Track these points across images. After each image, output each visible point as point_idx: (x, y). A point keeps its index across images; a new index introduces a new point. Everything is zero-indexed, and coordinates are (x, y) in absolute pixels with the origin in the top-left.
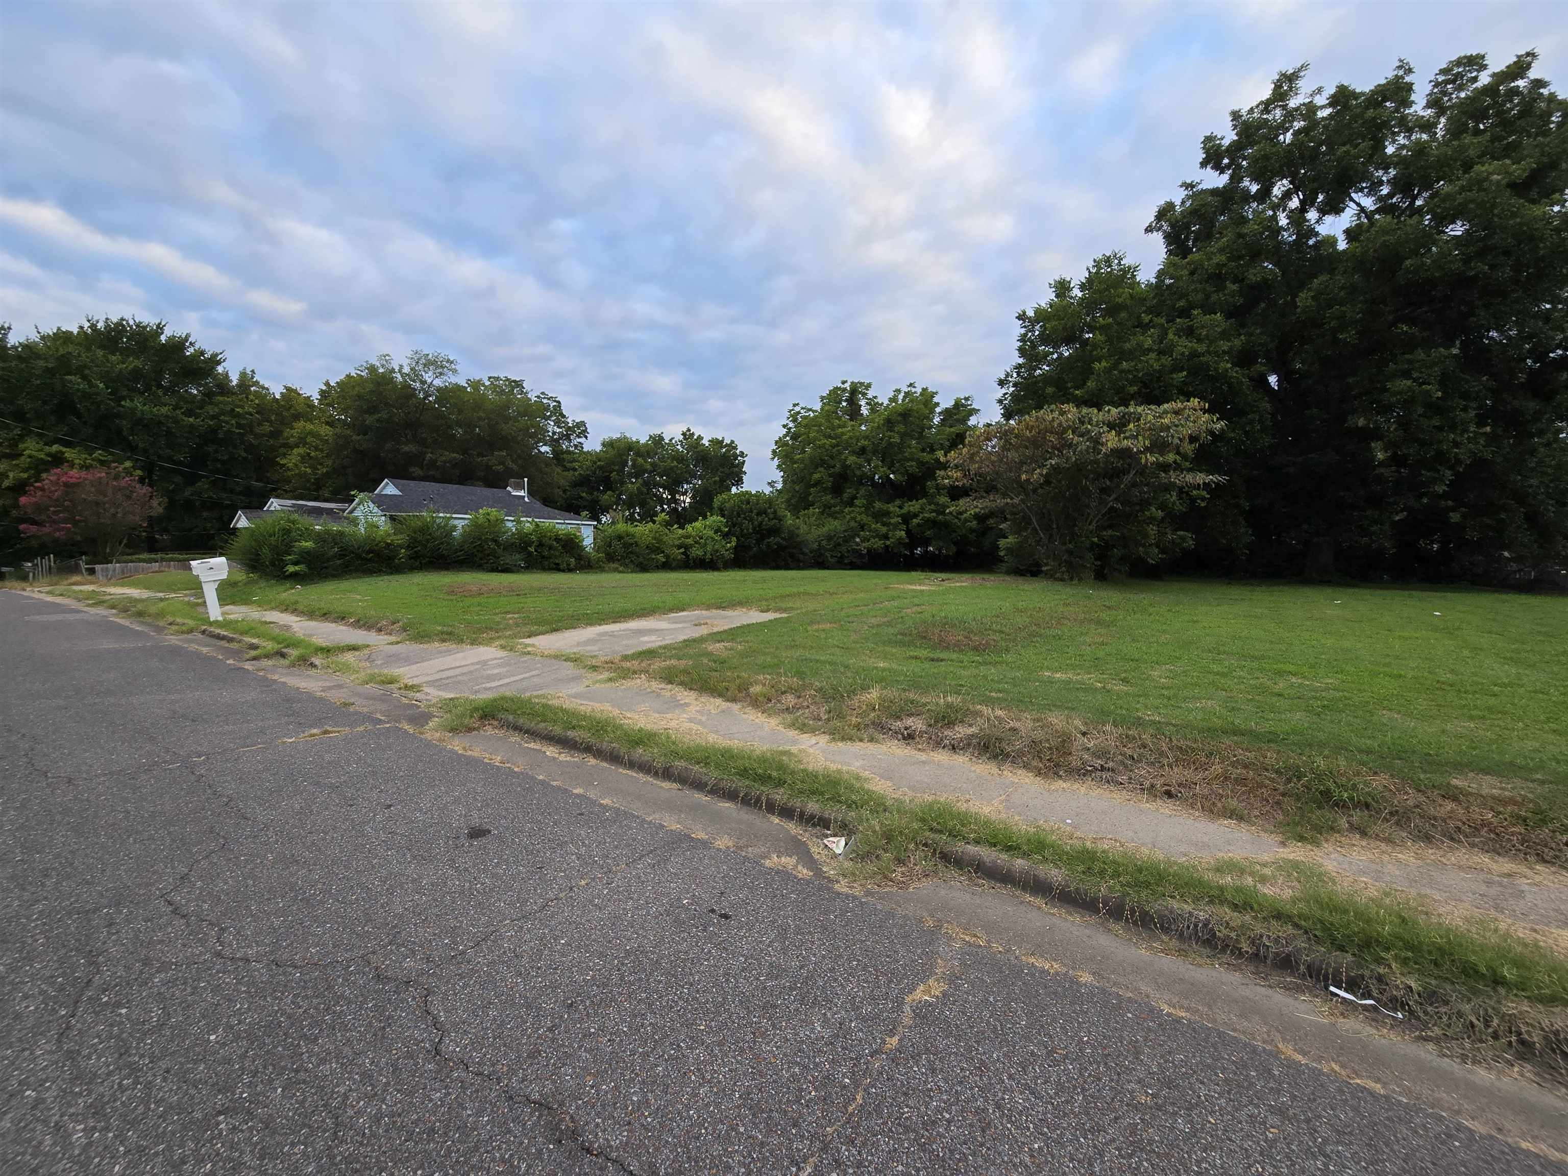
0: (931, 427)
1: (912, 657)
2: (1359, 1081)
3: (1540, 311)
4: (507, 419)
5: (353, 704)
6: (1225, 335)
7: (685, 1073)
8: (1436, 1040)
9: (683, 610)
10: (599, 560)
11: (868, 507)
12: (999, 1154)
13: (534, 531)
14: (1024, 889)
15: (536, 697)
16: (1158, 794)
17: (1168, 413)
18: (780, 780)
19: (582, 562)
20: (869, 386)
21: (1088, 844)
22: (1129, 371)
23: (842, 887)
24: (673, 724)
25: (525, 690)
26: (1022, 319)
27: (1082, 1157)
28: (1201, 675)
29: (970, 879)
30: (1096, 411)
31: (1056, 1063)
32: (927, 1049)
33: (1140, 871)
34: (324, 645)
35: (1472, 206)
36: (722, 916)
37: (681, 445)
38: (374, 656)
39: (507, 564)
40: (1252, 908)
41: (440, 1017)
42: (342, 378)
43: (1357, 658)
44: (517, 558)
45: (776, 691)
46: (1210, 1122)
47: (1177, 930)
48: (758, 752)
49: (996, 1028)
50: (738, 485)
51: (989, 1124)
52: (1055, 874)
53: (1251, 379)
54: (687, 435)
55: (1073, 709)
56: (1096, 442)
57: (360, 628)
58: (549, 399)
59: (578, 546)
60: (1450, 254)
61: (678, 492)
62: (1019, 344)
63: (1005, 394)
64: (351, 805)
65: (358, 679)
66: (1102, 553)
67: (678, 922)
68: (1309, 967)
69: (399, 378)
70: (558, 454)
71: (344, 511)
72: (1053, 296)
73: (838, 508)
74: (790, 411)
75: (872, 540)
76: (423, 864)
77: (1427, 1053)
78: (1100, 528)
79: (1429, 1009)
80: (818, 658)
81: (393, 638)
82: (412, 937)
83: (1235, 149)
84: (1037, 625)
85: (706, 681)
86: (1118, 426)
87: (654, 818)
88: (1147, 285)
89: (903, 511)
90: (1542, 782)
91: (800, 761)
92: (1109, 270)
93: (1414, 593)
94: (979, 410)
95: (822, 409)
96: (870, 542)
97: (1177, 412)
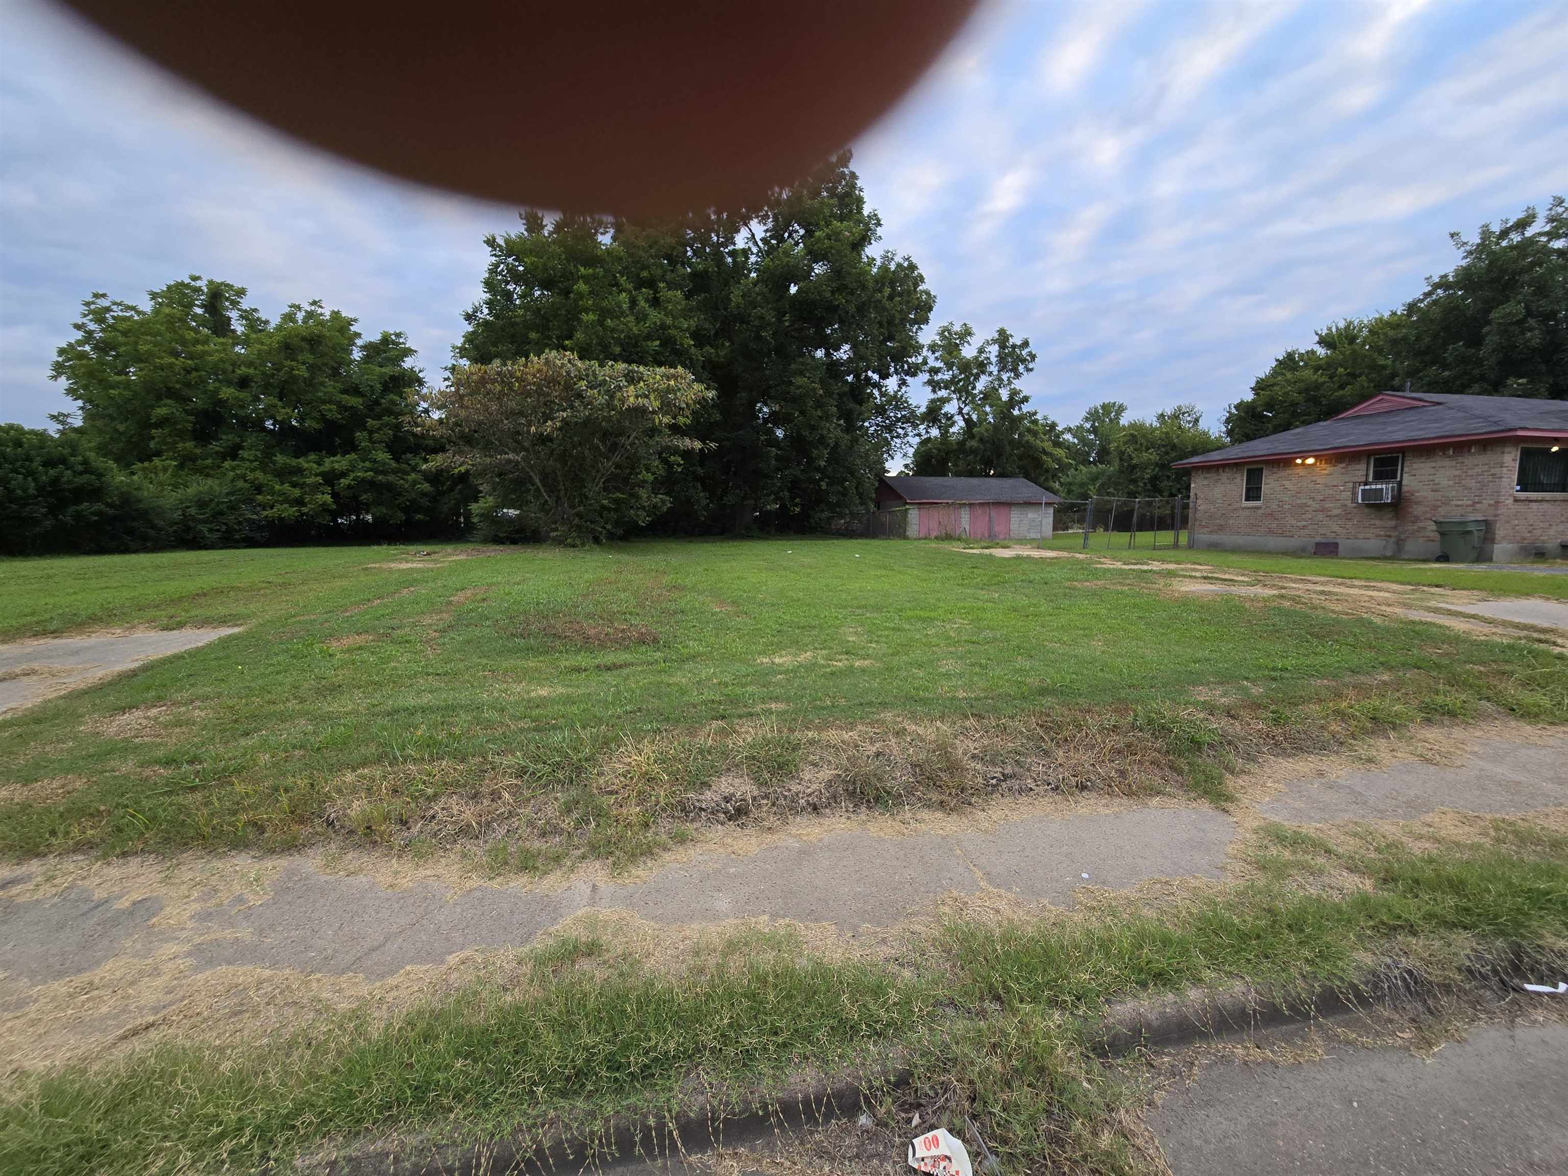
0: (350, 363)
11: (263, 462)
20: (241, 292)
30: (598, 365)
62: (486, 276)
73: (209, 461)
75: (278, 506)
89: (322, 469)
94: (416, 351)
95: (156, 312)
96: (275, 510)
97: (672, 378)
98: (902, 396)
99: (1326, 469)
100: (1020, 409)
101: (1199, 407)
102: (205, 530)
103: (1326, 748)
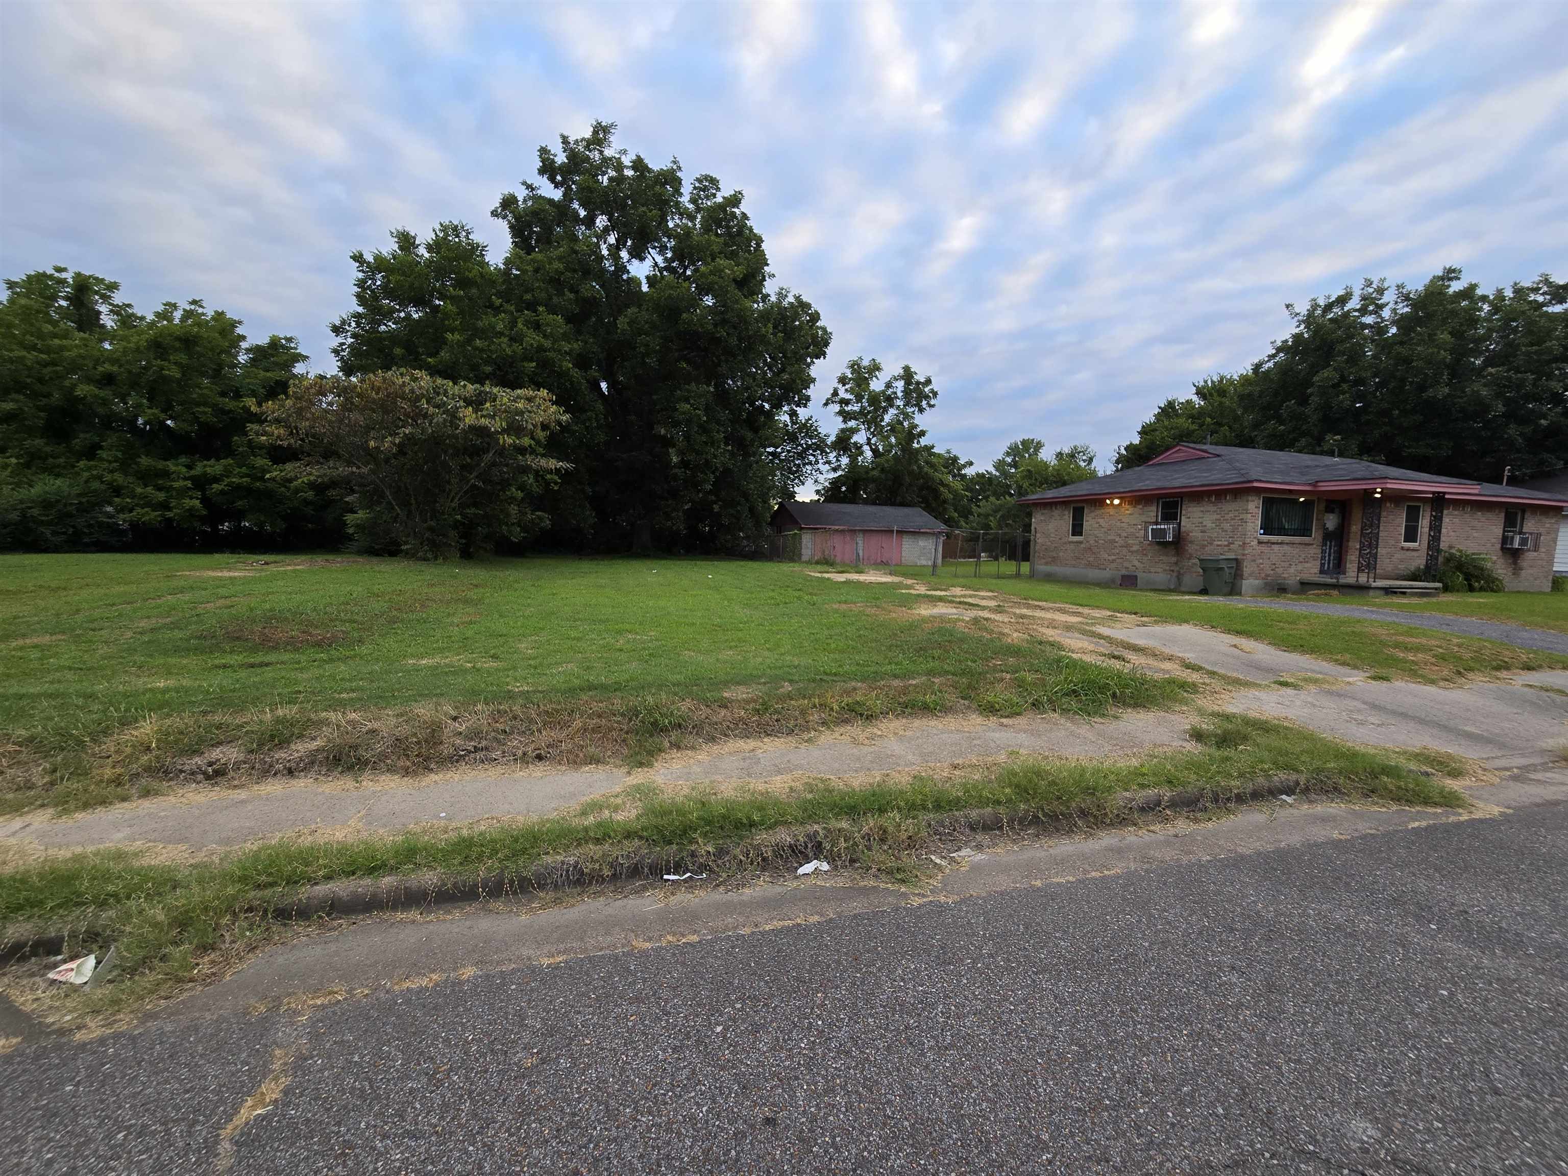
0: (236, 366)
1: (217, 667)
2: (684, 940)
3: (750, 373)
6: (565, 337)
8: (724, 883)
11: (125, 464)
14: (394, 908)
16: (530, 760)
17: (521, 398)
20: (113, 287)
21: (465, 833)
22: (483, 350)
23: (90, 1032)
26: (358, 261)
28: (561, 642)
29: (321, 926)
30: (451, 383)
31: (440, 1084)
33: (516, 840)
35: (716, 286)
40: (609, 837)
43: (668, 614)
46: (585, 1046)
47: (552, 883)
49: (362, 1091)
52: (429, 878)
53: (588, 381)
55: (442, 695)
56: (453, 415)
60: (707, 318)
62: (357, 290)
63: (342, 344)
66: (467, 530)
68: (650, 868)
72: (396, 247)
73: (61, 460)
75: (139, 510)
77: (718, 896)
78: (462, 506)
79: (719, 862)
80: (23, 691)
83: (566, 171)
84: (399, 610)
86: (476, 403)
88: (495, 269)
89: (193, 472)
90: (765, 683)
92: (457, 240)
93: (698, 563)
94: (307, 357)
95: (11, 301)
96: (134, 513)
97: (530, 400)
98: (811, 426)
99: (1128, 509)
100: (918, 442)
101: (1093, 448)
102: (48, 533)
103: (791, 732)
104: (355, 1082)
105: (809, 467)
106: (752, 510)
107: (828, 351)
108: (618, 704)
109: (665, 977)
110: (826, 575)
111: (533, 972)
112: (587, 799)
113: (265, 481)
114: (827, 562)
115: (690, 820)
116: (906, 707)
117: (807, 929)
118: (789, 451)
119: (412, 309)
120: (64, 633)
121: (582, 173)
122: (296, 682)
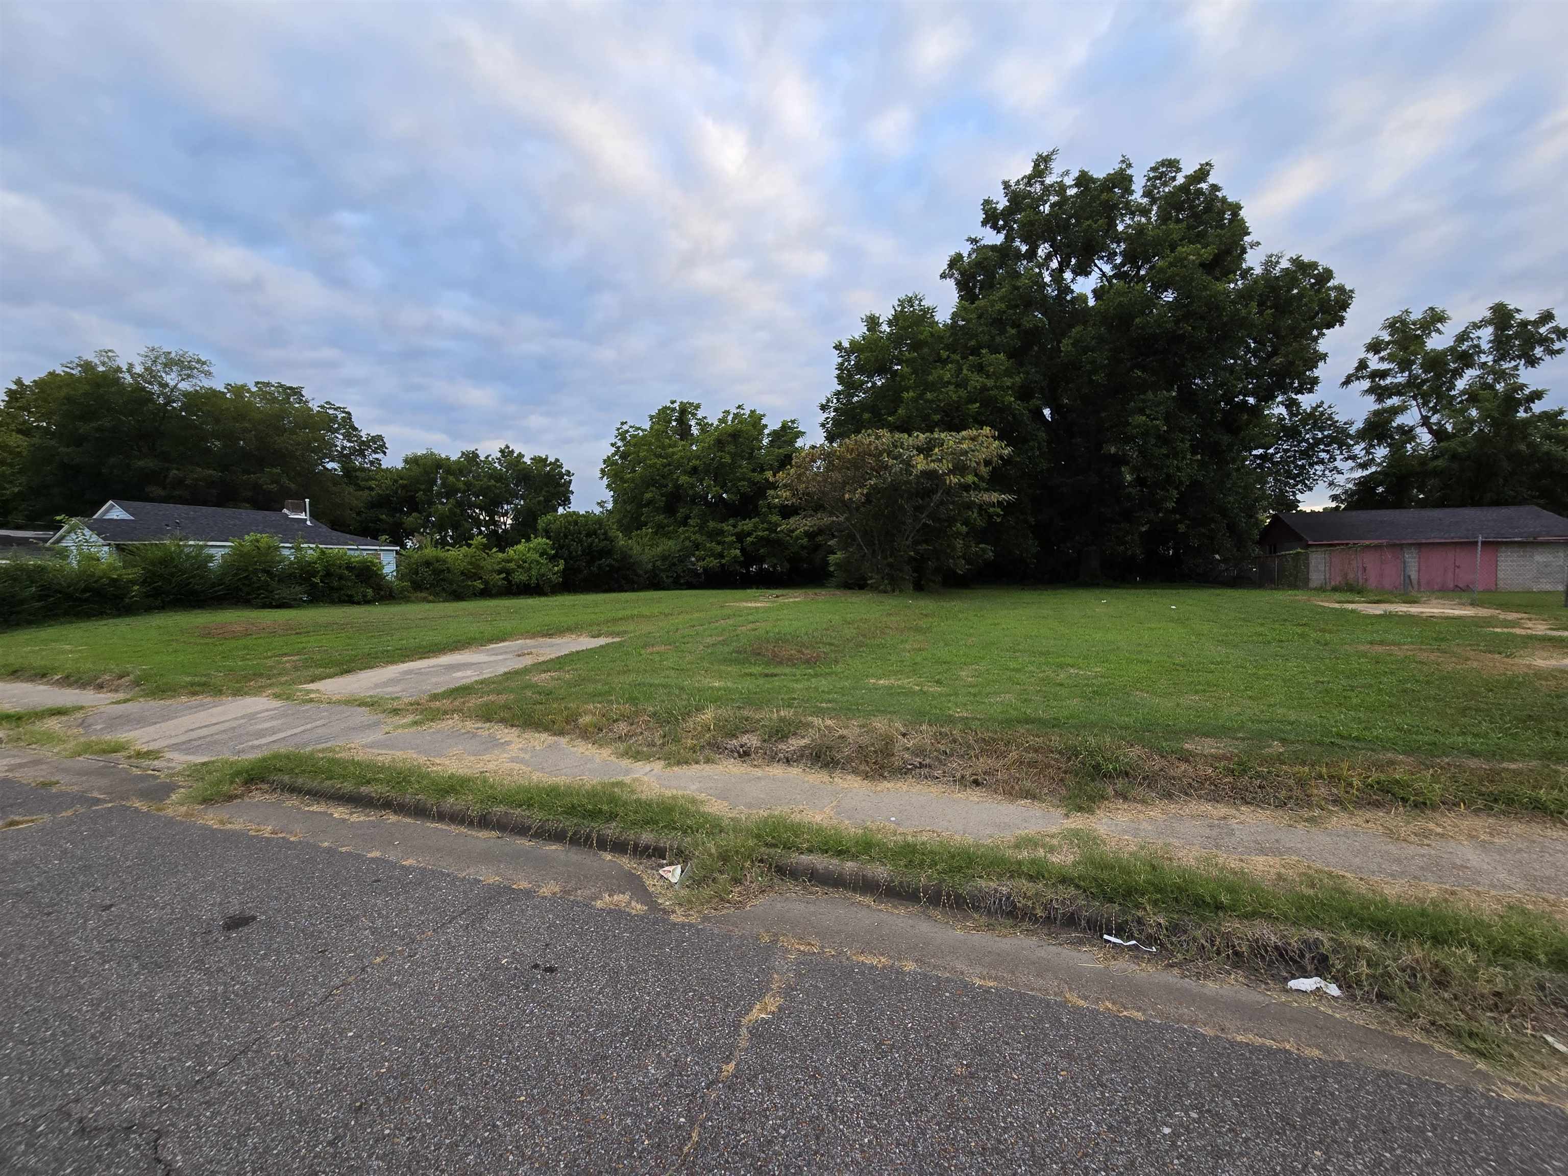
0: (761, 448)
1: (746, 674)
2: (1125, 1013)
3: (1227, 365)
4: (281, 431)
5: (57, 783)
6: (1007, 372)
7: (501, 1155)
8: (1179, 965)
9: (503, 640)
10: (403, 589)
11: (702, 527)
12: (833, 1158)
13: (319, 558)
14: (854, 890)
15: (319, 751)
16: (968, 784)
17: (965, 439)
18: (612, 813)
19: (382, 593)
20: (698, 407)
21: (910, 839)
22: (933, 401)
23: (678, 917)
24: (491, 766)
25: (306, 745)
27: (906, 1140)
28: (1001, 672)
29: (804, 888)
30: (906, 436)
31: (884, 1054)
32: (764, 1068)
33: (953, 857)
34: (12, 711)
35: (1177, 278)
36: (547, 970)
37: (499, 463)
38: (90, 720)
39: (284, 598)
40: (1043, 877)
41: (177, 1162)
42: (42, 376)
43: (1118, 648)
44: (299, 591)
45: (608, 720)
46: (1013, 1079)
47: (985, 907)
48: (588, 787)
49: (829, 1033)
50: (565, 505)
51: (823, 1129)
52: (881, 871)
53: (1030, 411)
54: (506, 453)
55: (895, 713)
56: (908, 464)
57: (70, 685)
58: (335, 409)
59: (377, 575)
60: (1166, 316)
61: (497, 513)
62: (838, 372)
63: (828, 418)
64: (49, 914)
65: (65, 750)
66: (919, 565)
67: (496, 986)
68: (1088, 922)
69: (129, 379)
70: (348, 472)
71: (46, 540)
72: (865, 330)
73: (672, 528)
74: (618, 429)
75: (708, 559)
76: (157, 973)
77: (1172, 977)
78: (916, 543)
79: (1174, 939)
80: (652, 681)
81: (121, 696)
82: (138, 1068)
83: (1008, 213)
84: (864, 636)
85: (529, 715)
86: (925, 450)
87: (470, 873)
88: (944, 325)
90: (1243, 739)
91: (633, 792)
92: (911, 309)
94: (805, 433)
95: (652, 428)
96: (706, 561)
97: (973, 439)
100: (1527, 409)
102: (664, 576)
103: (1282, 805)
104: (823, 1023)
105: (1319, 468)
106: (1232, 528)
107: (1349, 314)
108: (1056, 741)
109: (1101, 1045)
110: (1350, 606)
111: (965, 987)
112: (1022, 833)
113: (777, 533)
114: (1352, 588)
115: (1136, 881)
116: (1496, 801)
117: (1301, 1062)
118: (1286, 451)
119: (876, 378)
120: (670, 644)
121: (1025, 210)
122: (793, 691)
